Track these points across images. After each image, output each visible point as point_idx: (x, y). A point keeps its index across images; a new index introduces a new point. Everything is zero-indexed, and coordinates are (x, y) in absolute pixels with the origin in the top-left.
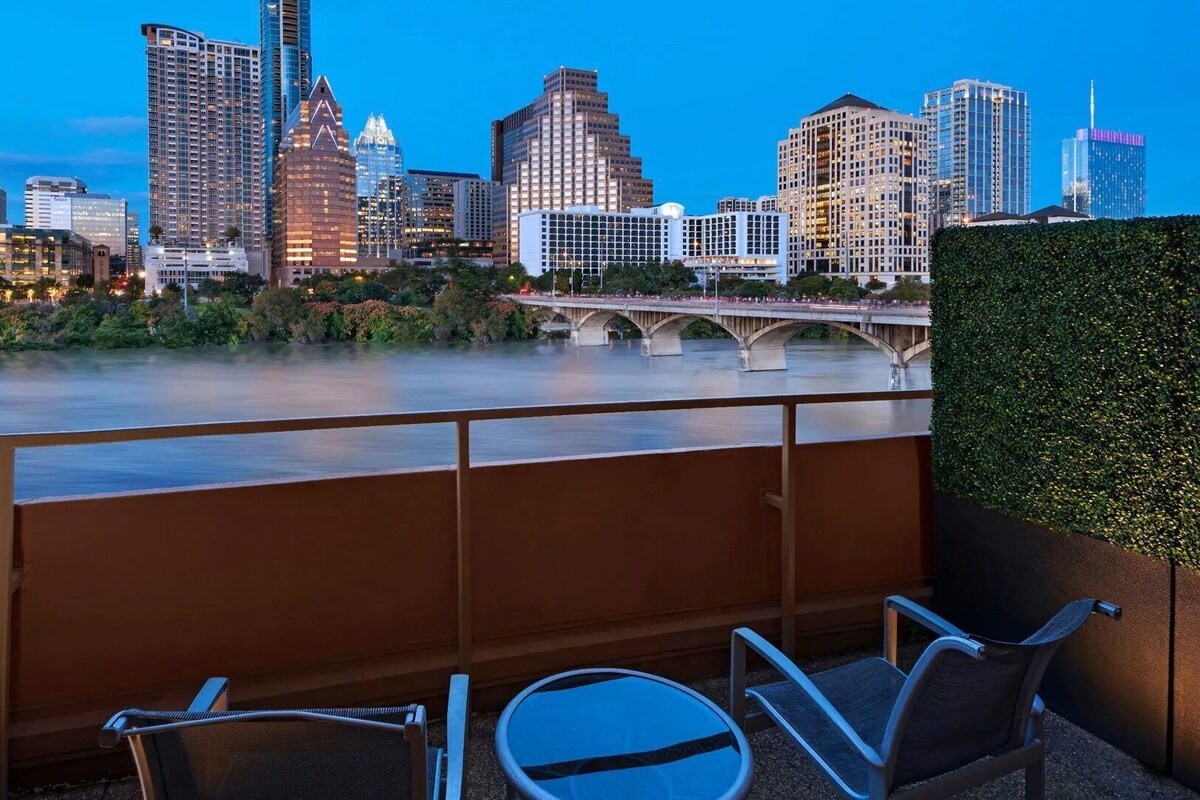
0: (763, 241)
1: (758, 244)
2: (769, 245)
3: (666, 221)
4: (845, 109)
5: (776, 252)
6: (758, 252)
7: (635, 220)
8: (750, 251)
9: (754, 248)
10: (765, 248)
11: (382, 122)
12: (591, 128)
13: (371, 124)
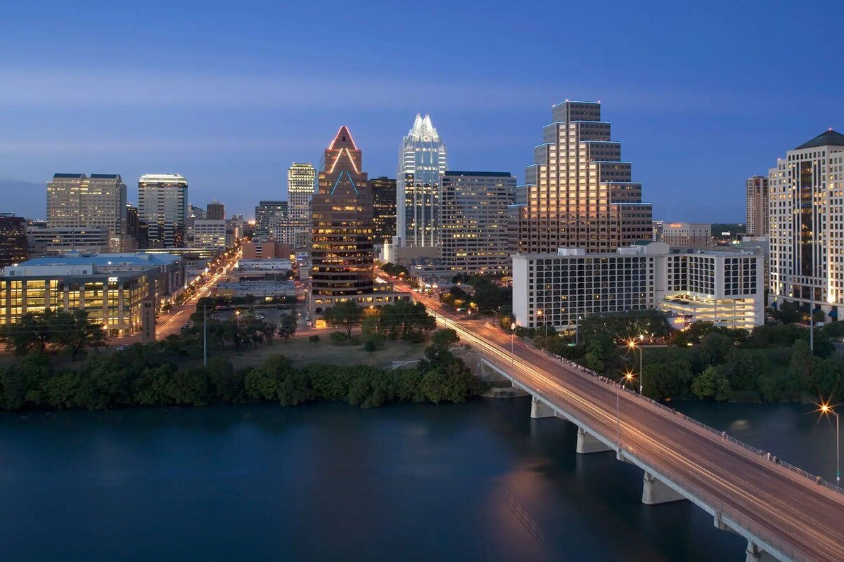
0: (741, 283)
1: (735, 286)
2: (746, 286)
3: (651, 260)
4: (825, 148)
5: (754, 292)
6: (735, 293)
7: (620, 260)
8: (727, 293)
9: (732, 289)
10: (743, 289)
11: (428, 121)
12: (594, 153)
13: (419, 121)
